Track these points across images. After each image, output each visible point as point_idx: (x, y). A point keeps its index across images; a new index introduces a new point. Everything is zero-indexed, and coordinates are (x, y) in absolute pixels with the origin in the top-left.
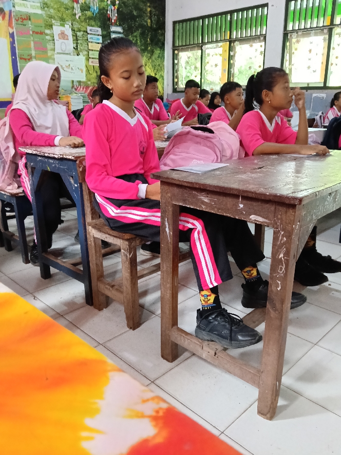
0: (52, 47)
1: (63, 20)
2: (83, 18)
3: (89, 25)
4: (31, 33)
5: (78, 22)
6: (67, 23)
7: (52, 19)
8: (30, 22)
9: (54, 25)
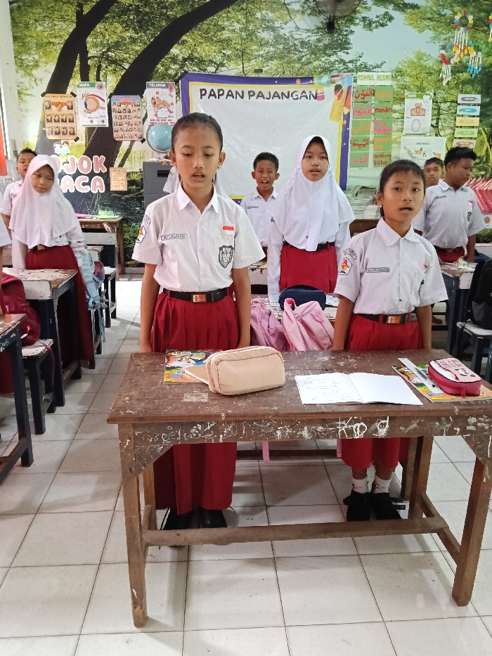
0: (400, 127)
1: (421, 90)
2: (453, 84)
3: (461, 92)
4: (373, 111)
5: (444, 90)
6: (427, 92)
7: (406, 91)
8: (373, 98)
9: (408, 97)
